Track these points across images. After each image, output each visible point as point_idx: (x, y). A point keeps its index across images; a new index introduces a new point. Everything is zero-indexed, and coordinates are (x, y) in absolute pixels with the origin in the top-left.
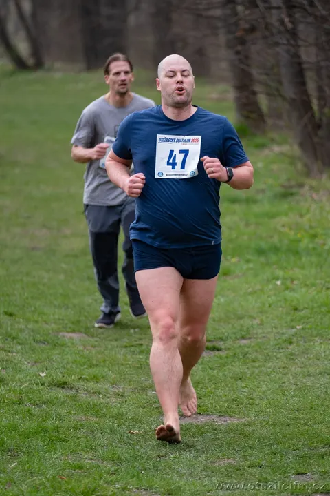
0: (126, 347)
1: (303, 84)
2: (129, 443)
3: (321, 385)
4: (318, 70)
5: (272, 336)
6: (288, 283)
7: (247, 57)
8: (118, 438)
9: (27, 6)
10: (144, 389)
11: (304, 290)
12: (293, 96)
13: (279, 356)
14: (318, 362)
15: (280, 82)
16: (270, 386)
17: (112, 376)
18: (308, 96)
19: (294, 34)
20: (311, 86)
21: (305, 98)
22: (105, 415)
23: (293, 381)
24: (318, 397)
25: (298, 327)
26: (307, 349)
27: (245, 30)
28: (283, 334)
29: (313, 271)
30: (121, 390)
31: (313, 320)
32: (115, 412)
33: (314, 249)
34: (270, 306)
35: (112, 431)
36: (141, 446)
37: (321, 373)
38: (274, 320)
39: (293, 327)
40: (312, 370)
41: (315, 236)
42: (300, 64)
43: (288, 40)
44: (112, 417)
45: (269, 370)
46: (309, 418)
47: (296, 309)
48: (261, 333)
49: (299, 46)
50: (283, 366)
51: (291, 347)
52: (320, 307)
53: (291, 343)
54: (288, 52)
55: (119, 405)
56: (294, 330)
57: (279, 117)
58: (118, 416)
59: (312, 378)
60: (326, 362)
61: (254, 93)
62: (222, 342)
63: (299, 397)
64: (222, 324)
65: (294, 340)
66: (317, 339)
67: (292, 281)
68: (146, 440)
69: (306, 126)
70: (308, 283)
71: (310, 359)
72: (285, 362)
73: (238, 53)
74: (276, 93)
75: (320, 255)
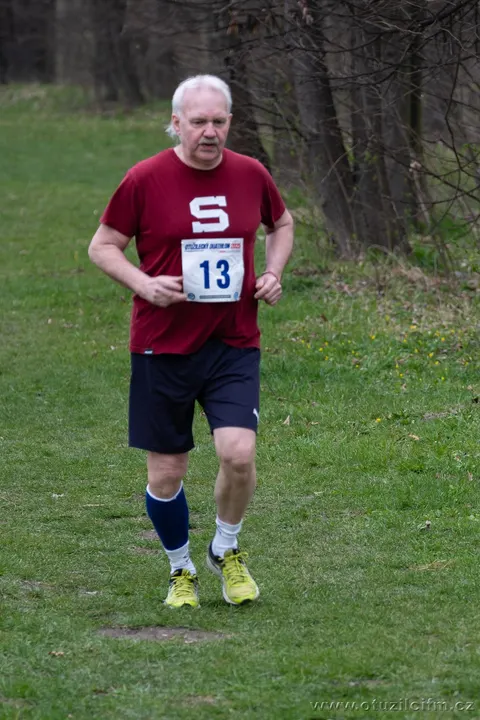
0: (46, 520)
1: (332, 112)
2: (48, 670)
3: (352, 583)
4: (354, 90)
5: (275, 506)
6: (302, 423)
7: (243, 68)
8: (31, 663)
10: (73, 588)
11: (327, 435)
12: (315, 131)
13: (286, 537)
14: (347, 548)
15: (295, 109)
16: (271, 585)
17: (24, 565)
18: (339, 131)
19: (316, 32)
20: (343, 116)
21: (332, 133)
22: (11, 627)
23: (307, 577)
24: (346, 602)
25: (316, 493)
26: (331, 528)
27: (240, 26)
28: (293, 503)
29: (341, 406)
30: (37, 589)
31: (340, 481)
32: (27, 622)
33: (344, 371)
34: (273, 459)
35: (22, 652)
36: (67, 676)
37: (351, 566)
38: (280, 481)
39: (308, 493)
40: (337, 559)
41: (345, 351)
42: (326, 80)
43: (307, 42)
44: (23, 630)
45: (270, 560)
46: (332, 634)
47: (314, 465)
48: (259, 502)
49: (324, 53)
50: (292, 553)
51: (303, 524)
52: (350, 462)
53: (305, 517)
54: (308, 61)
55: (34, 611)
56: (311, 497)
57: (293, 162)
58: (32, 629)
59: (338, 573)
60: (359, 549)
61: (254, 126)
62: (198, 516)
63: (317, 602)
64: (197, 487)
65: (310, 512)
66: (346, 511)
67: (309, 420)
68: (74, 666)
69: (333, 178)
70: (333, 424)
71: (334, 543)
72: (296, 547)
73: (227, 60)
74: (289, 127)
75: (352, 380)
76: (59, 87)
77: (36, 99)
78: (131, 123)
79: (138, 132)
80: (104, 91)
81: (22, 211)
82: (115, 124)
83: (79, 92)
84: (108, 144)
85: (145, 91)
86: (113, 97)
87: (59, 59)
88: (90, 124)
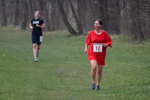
9: (76, 7)
76: (121, 36)
77: (115, 39)
78: (141, 45)
79: (142, 48)
80: (133, 36)
81: (109, 70)
82: (136, 45)
83: (127, 37)
84: (134, 51)
85: (145, 36)
86: (136, 38)
87: (121, 27)
88: (129, 46)
